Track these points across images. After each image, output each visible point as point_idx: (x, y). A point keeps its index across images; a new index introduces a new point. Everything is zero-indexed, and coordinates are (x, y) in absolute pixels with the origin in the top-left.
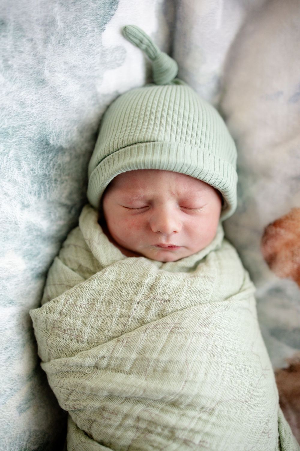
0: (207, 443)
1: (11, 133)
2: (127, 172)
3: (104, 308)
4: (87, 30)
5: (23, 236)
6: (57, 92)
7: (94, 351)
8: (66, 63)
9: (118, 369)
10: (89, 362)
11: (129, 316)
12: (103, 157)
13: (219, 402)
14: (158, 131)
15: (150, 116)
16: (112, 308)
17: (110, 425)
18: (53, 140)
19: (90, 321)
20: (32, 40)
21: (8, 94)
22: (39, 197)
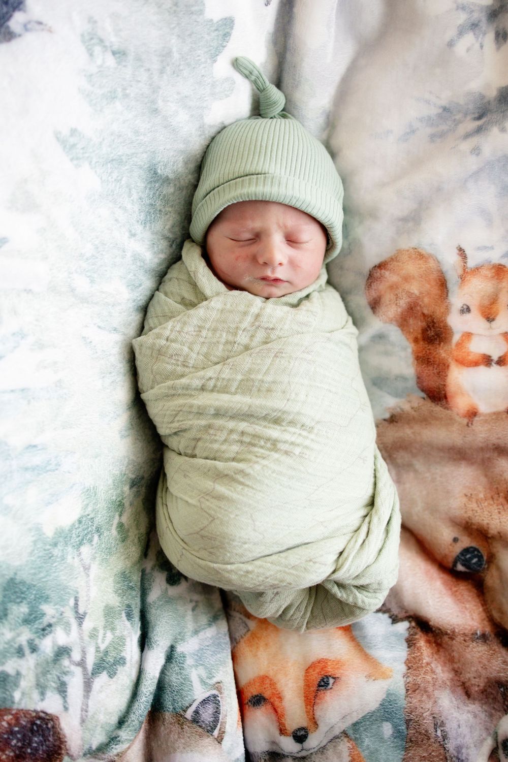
0: (306, 454)
1: (124, 160)
2: (238, 203)
3: (210, 334)
4: (200, 61)
5: (128, 265)
6: (168, 121)
7: (202, 373)
8: (178, 93)
9: (224, 390)
10: (197, 383)
11: (235, 342)
12: (212, 188)
13: (318, 422)
14: (268, 164)
15: (260, 149)
16: (218, 335)
17: (216, 441)
18: (161, 170)
19: (197, 348)
20: (149, 70)
21: (124, 122)
22: (145, 227)
